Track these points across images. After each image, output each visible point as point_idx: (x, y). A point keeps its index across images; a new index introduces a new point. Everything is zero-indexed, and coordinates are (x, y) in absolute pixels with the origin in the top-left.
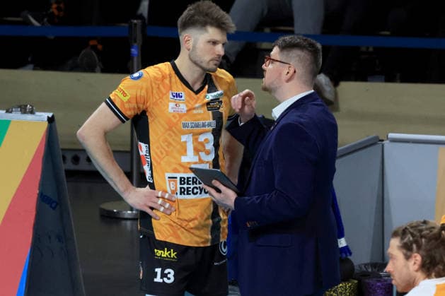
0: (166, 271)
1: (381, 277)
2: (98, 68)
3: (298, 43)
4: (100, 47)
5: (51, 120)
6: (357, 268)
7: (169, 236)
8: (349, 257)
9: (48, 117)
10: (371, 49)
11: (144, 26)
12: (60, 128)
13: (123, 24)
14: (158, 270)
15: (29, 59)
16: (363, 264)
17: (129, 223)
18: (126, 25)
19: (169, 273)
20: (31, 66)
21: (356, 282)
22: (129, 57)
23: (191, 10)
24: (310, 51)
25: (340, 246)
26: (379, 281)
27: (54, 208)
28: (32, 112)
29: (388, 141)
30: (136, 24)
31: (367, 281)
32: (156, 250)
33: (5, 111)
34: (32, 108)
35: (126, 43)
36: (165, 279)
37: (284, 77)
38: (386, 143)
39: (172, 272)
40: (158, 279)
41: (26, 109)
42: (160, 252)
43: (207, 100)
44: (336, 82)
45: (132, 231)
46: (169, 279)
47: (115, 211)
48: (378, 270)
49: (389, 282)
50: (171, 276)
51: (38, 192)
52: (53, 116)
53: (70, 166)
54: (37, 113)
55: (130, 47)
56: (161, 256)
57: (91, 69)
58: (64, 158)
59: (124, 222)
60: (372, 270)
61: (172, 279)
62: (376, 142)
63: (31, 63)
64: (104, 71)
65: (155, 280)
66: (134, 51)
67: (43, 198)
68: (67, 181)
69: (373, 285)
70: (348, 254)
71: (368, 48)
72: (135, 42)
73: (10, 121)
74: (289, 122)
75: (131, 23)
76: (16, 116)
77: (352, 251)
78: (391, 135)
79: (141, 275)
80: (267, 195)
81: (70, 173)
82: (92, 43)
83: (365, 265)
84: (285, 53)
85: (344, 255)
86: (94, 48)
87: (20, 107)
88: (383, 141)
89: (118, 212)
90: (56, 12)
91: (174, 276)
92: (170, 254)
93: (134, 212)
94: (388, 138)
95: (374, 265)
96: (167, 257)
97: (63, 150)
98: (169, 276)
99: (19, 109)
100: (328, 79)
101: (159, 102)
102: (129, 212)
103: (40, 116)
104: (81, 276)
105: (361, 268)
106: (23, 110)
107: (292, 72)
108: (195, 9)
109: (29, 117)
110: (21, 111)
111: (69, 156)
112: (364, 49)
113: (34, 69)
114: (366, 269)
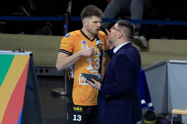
0: (78, 116)
1: (166, 119)
2: (50, 34)
3: (126, 24)
4: (51, 25)
5: (31, 55)
6: (156, 115)
7: (80, 103)
8: (153, 111)
9: (30, 54)
10: (162, 26)
11: (69, 16)
12: (35, 58)
13: (61, 16)
14: (75, 116)
15: (22, 30)
16: (159, 114)
17: (63, 97)
18: (62, 16)
19: (79, 117)
20: (23, 33)
21: (156, 121)
22: (63, 29)
23: (85, 10)
24: (130, 29)
25: (150, 106)
26: (165, 120)
27: (32, 91)
28: (23, 52)
29: (169, 63)
30: (66, 16)
31: (161, 120)
32: (74, 108)
33: (12, 51)
34: (23, 50)
35: (62, 23)
36: (78, 119)
37: (118, 36)
38: (168, 64)
39: (80, 116)
40: (75, 119)
41: (21, 51)
42: (75, 108)
43: (96, 44)
44: (148, 39)
45: (64, 100)
46: (79, 119)
47: (57, 92)
48: (165, 116)
49: (170, 121)
50: (80, 118)
51: (26, 84)
52: (32, 53)
53: (39, 73)
54: (26, 52)
55: (63, 25)
56: (76, 110)
57: (47, 34)
58: (37, 70)
59: (61, 97)
60: (163, 116)
61: (81, 119)
62: (164, 63)
63: (23, 31)
64: (53, 35)
65: (74, 120)
66: (65, 27)
67: (28, 87)
68: (38, 80)
69: (163, 122)
70: (153, 109)
71: (161, 25)
72: (66, 23)
73: (14, 55)
74: (121, 53)
75: (64, 15)
76: (17, 53)
77: (154, 108)
78: (170, 61)
79: (68, 118)
80: (114, 84)
81: (39, 77)
82: (48, 23)
83: (160, 114)
84: (120, 27)
85: (151, 110)
86: (49, 25)
87: (18, 49)
88: (167, 63)
89: (59, 93)
90: (33, 9)
91: (81, 118)
92: (80, 109)
93: (65, 92)
94: (169, 62)
95: (163, 114)
96: (78, 110)
97: (36, 67)
98: (79, 118)
99: (18, 51)
100: (144, 38)
101: (77, 45)
102: (63, 92)
103: (27, 53)
104: (44, 119)
105: (158, 115)
106: (20, 51)
107: (121, 35)
108: (86, 9)
109: (22, 54)
110: (19, 51)
111: (39, 70)
112: (159, 26)
113: (24, 34)
114: (160, 116)
